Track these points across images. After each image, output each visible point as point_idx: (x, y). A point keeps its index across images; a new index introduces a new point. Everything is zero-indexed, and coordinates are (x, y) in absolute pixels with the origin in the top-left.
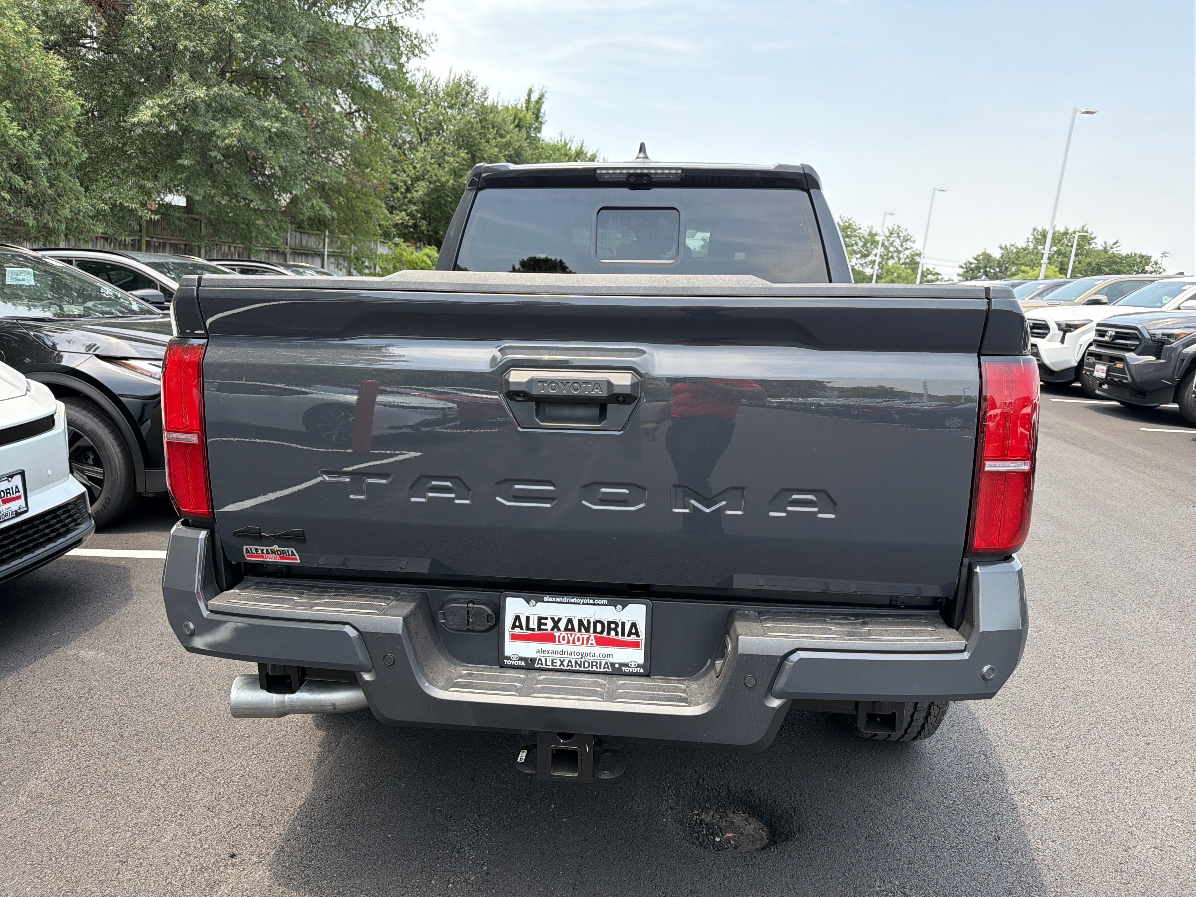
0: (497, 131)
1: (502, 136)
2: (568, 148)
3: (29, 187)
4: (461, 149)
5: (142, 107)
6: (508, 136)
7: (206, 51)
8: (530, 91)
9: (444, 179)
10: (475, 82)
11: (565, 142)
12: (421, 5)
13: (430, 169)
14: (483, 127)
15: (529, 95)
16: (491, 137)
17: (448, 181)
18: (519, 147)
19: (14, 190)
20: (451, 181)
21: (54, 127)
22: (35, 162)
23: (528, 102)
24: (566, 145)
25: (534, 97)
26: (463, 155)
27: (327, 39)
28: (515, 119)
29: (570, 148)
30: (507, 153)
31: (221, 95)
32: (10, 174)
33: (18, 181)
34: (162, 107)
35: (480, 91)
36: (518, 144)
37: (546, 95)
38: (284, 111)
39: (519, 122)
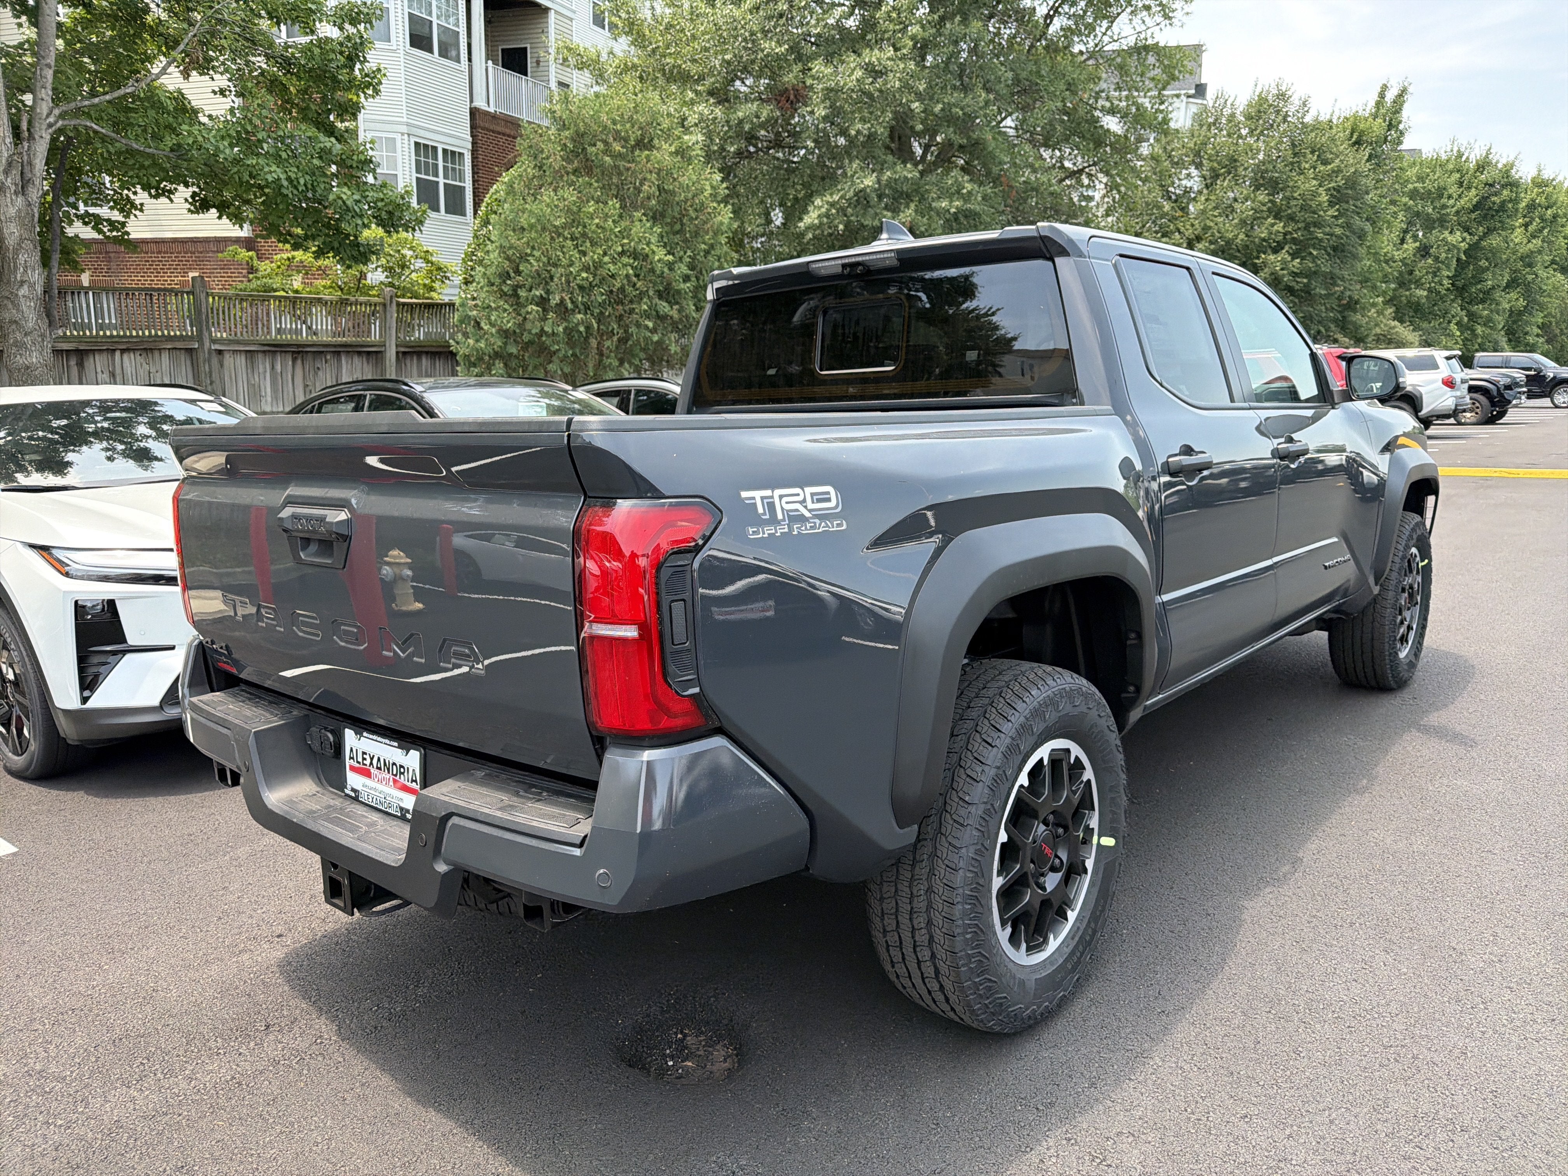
0: (1318, 156)
1: (1325, 163)
2: (1464, 159)
3: (674, 313)
4: (1258, 189)
5: (810, 208)
6: (1337, 161)
7: (880, 130)
8: (1384, 88)
9: (1230, 236)
10: (1289, 93)
11: (1459, 151)
12: (1187, 8)
13: (1212, 224)
14: (1295, 155)
15: (1382, 95)
16: (1307, 166)
17: (1236, 236)
18: (1354, 173)
19: (661, 318)
20: (1242, 236)
21: (703, 246)
22: (682, 286)
23: (1379, 104)
24: (1460, 155)
25: (1390, 96)
26: (1261, 198)
27: (1037, 84)
28: (1352, 134)
29: (1468, 158)
30: (1333, 185)
31: (895, 180)
32: (656, 300)
33: (664, 307)
34: (832, 205)
35: (1297, 102)
36: (1352, 170)
37: (1411, 89)
38: (966, 185)
39: (1360, 136)
